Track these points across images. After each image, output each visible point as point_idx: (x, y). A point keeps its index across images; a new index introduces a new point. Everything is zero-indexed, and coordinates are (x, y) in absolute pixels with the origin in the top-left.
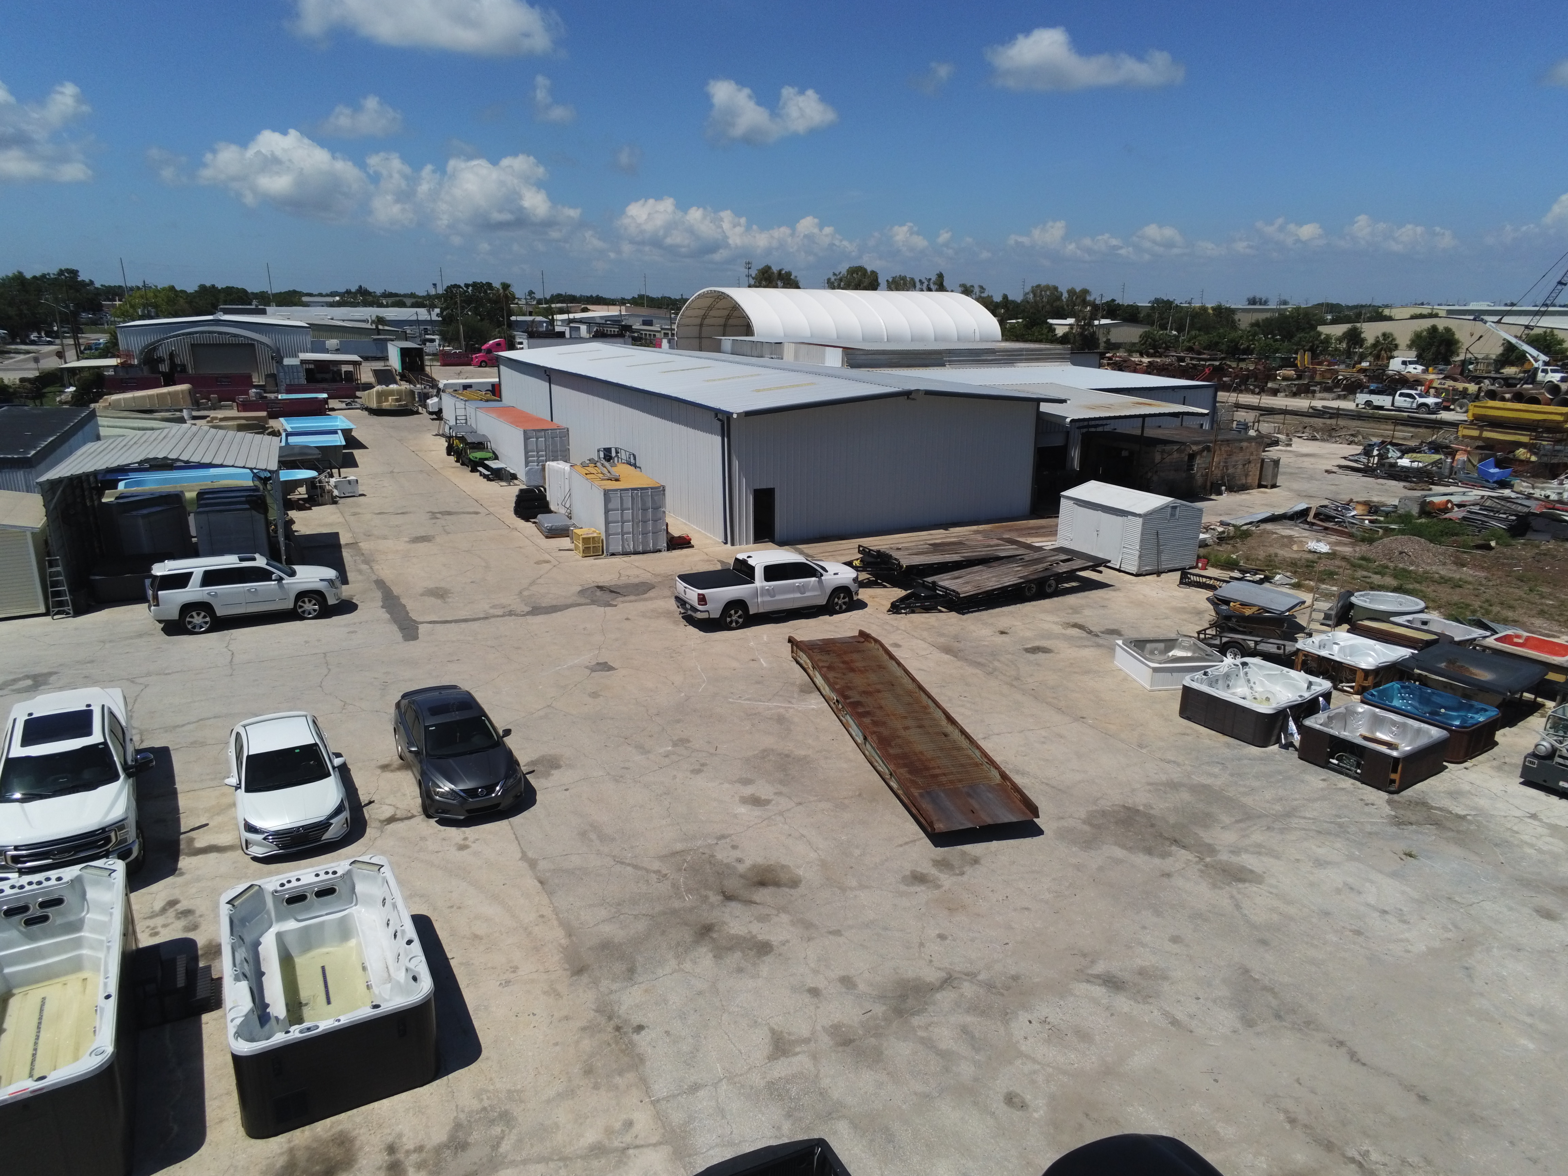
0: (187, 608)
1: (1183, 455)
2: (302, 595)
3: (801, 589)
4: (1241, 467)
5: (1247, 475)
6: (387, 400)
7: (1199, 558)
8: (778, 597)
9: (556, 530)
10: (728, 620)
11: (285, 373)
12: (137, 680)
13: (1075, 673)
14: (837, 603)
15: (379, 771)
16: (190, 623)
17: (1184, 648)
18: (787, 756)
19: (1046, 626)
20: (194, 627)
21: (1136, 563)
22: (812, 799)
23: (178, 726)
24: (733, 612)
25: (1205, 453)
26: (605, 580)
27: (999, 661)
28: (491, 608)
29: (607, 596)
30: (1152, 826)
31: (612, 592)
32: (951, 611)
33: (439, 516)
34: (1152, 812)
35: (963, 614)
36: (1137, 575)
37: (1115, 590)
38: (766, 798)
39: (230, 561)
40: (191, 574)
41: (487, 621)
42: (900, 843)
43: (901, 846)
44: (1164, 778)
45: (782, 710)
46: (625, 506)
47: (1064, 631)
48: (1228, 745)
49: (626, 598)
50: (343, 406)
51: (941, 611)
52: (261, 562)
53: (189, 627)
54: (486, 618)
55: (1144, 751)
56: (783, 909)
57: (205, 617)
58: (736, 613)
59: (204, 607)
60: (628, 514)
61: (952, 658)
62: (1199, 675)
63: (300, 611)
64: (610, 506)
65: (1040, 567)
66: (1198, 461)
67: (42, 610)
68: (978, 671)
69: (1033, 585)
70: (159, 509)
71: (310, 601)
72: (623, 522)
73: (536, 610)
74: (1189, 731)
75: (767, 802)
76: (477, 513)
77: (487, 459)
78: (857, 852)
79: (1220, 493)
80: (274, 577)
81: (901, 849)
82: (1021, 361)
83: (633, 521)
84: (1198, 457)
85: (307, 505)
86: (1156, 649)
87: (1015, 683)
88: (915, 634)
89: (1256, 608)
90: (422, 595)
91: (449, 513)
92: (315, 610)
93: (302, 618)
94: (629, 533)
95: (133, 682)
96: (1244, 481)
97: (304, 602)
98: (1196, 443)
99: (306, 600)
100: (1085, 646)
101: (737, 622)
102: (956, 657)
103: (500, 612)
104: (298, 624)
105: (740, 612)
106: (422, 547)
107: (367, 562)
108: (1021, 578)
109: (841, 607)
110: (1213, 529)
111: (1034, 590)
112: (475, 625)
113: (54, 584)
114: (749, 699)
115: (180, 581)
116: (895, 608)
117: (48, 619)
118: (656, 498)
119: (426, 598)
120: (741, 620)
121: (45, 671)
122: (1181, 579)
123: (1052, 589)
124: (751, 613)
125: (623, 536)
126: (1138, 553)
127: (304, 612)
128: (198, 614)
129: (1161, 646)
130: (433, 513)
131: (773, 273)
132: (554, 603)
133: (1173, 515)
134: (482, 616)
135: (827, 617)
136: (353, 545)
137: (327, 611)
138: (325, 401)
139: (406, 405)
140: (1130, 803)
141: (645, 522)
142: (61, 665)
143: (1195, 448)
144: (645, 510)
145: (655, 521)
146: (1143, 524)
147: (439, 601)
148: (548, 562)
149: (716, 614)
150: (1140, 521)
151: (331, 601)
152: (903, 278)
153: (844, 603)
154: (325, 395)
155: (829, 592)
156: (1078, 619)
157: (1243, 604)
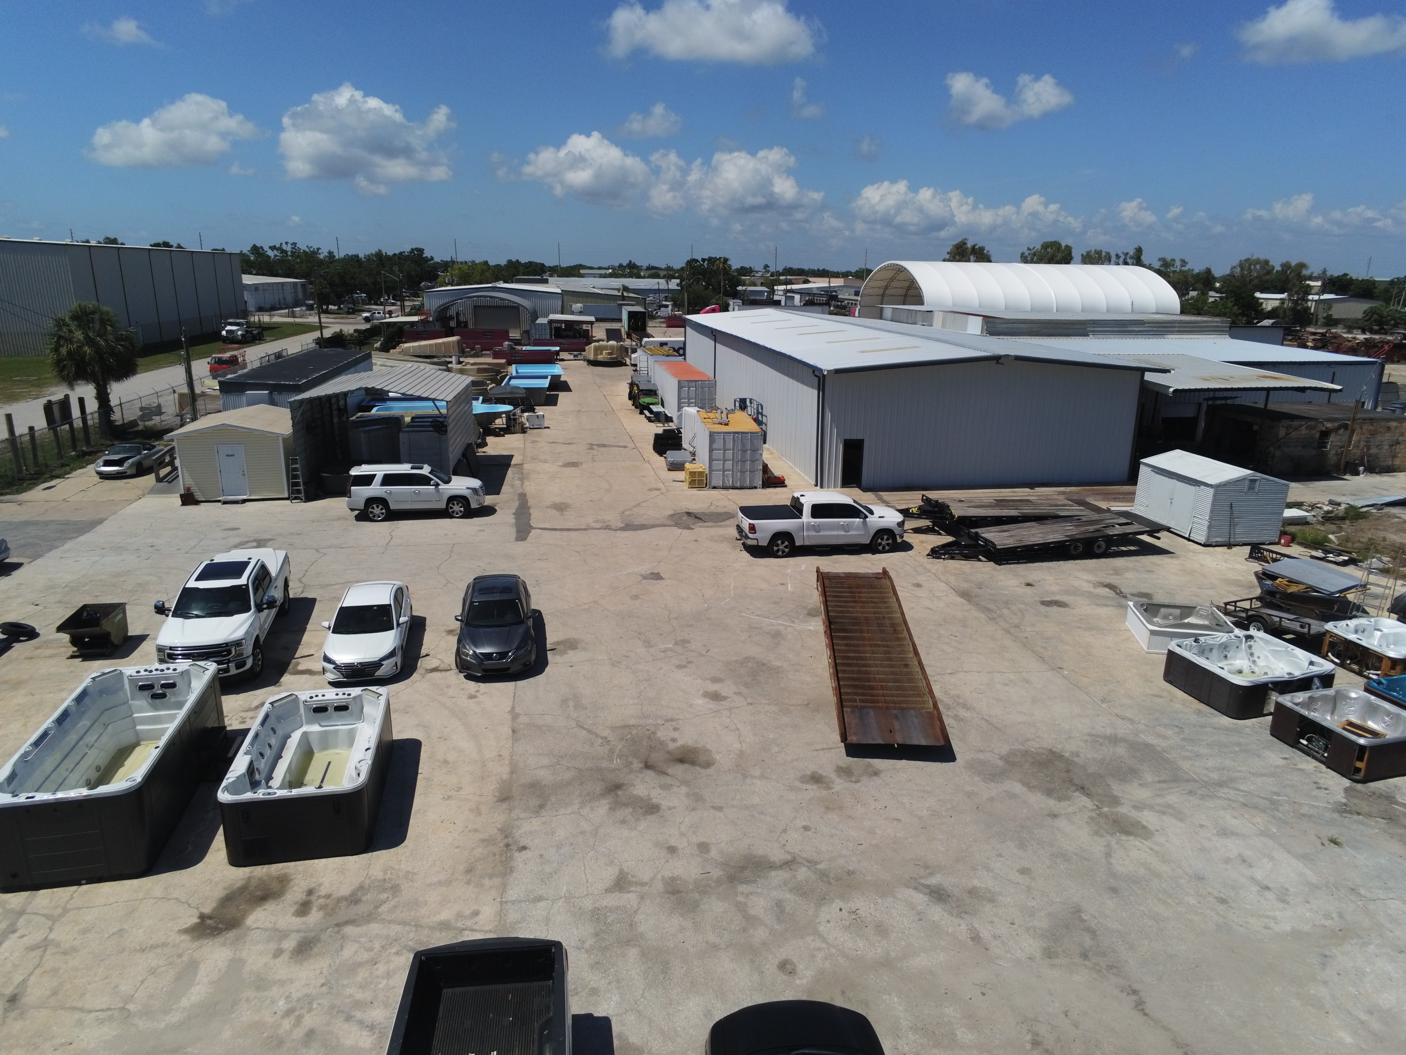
0: (371, 501)
1: (1314, 432)
2: (453, 499)
3: (845, 528)
4: (1386, 447)
5: (1394, 457)
6: (601, 354)
7: (1283, 533)
8: (822, 533)
9: (677, 464)
10: (775, 548)
11: (536, 329)
12: (321, 550)
13: (1079, 628)
14: (880, 544)
15: (444, 634)
16: (371, 512)
17: (1201, 616)
18: (764, 665)
19: (1076, 583)
20: (374, 516)
21: (1205, 533)
22: (763, 701)
23: (330, 585)
24: (779, 542)
25: (1342, 431)
26: (695, 507)
27: (1009, 609)
28: (594, 522)
29: (690, 521)
30: (1068, 771)
31: (696, 517)
32: (990, 561)
33: (595, 447)
34: (1076, 759)
35: (1000, 565)
36: (1205, 545)
37: (1172, 558)
38: (726, 695)
39: (404, 468)
40: (375, 475)
41: (584, 532)
42: (818, 747)
43: (817, 750)
44: (1109, 731)
45: (782, 628)
46: (727, 447)
47: (1092, 590)
48: (1199, 712)
49: (706, 524)
50: (572, 357)
51: (980, 560)
52: (426, 470)
53: (371, 516)
54: (586, 529)
55: (1104, 705)
56: (685, 783)
57: (382, 509)
58: (783, 543)
59: (381, 501)
60: (729, 454)
61: (965, 602)
62: (1190, 641)
63: (450, 511)
64: (715, 446)
65: (1092, 528)
66: (1333, 440)
67: (286, 495)
68: (983, 616)
69: (1079, 545)
70: (378, 427)
71: (458, 504)
72: (725, 461)
73: (629, 527)
74: (1165, 694)
75: (725, 698)
76: (625, 447)
77: (653, 404)
78: (776, 749)
79: (1357, 473)
80: (432, 482)
81: (815, 753)
82: (1172, 332)
83: (733, 460)
84: (1333, 435)
85: (502, 433)
86: (1170, 614)
87: (1012, 630)
88: (943, 578)
89: (1304, 587)
90: (548, 507)
91: (604, 446)
92: (461, 511)
93: (452, 517)
94: (729, 470)
95: (318, 551)
96: (1390, 463)
97: (453, 504)
98: (1329, 420)
99: (455, 503)
100: (1106, 605)
101: (783, 552)
102: (969, 601)
103: (598, 525)
104: (447, 521)
105: (786, 543)
106: (569, 470)
107: (522, 479)
108: (1067, 536)
109: (884, 547)
110: (1320, 508)
111: (1081, 549)
112: (573, 534)
113: (295, 477)
114: (758, 616)
115: (367, 480)
116: (935, 553)
117: (288, 502)
118: (755, 442)
119: (549, 510)
120: (787, 550)
121: (269, 537)
122: (1251, 553)
123: (1102, 550)
124: (797, 544)
125: (724, 472)
126: (1207, 523)
127: (453, 512)
128: (378, 507)
129: (1177, 612)
130: (592, 445)
131: (967, 248)
132: (645, 523)
133: (1251, 488)
134: (583, 527)
135: (870, 555)
136: (520, 465)
137: (470, 513)
138: (557, 353)
139: (616, 358)
140: (1058, 748)
141: (744, 461)
142: (280, 534)
143: (1329, 425)
144: (744, 451)
145: (753, 461)
146: (1215, 495)
147: (558, 513)
148: (658, 489)
149: (764, 543)
150: (1211, 491)
151: (474, 505)
152: (1099, 253)
153: (888, 544)
154: (558, 348)
155: (872, 532)
156: (1114, 580)
157: (1291, 581)
